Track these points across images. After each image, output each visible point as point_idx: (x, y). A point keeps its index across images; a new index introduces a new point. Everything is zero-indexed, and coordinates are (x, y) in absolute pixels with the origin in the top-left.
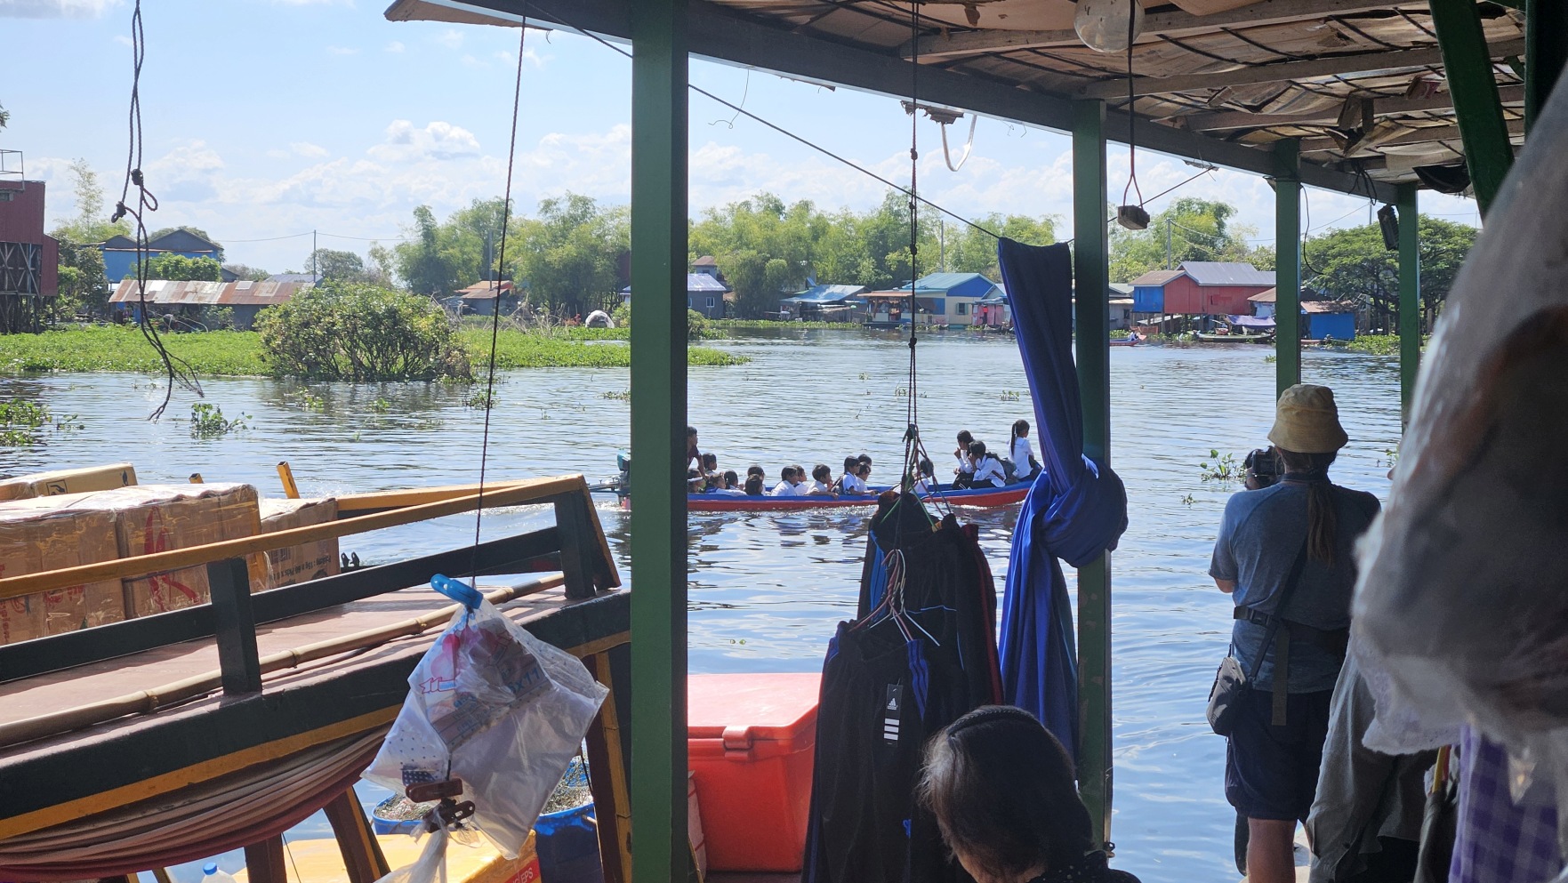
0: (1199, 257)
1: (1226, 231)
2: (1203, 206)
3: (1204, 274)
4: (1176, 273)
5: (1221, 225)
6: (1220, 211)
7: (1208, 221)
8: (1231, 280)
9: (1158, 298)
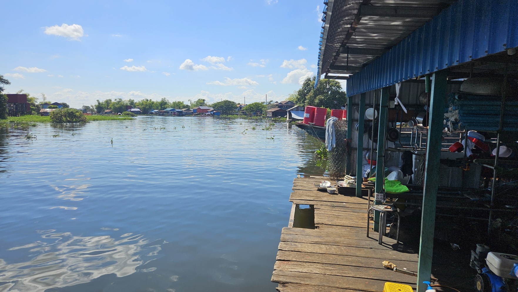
0: (201, 106)
2: (202, 100)
3: (202, 108)
4: (198, 108)
5: (204, 102)
8: (205, 108)
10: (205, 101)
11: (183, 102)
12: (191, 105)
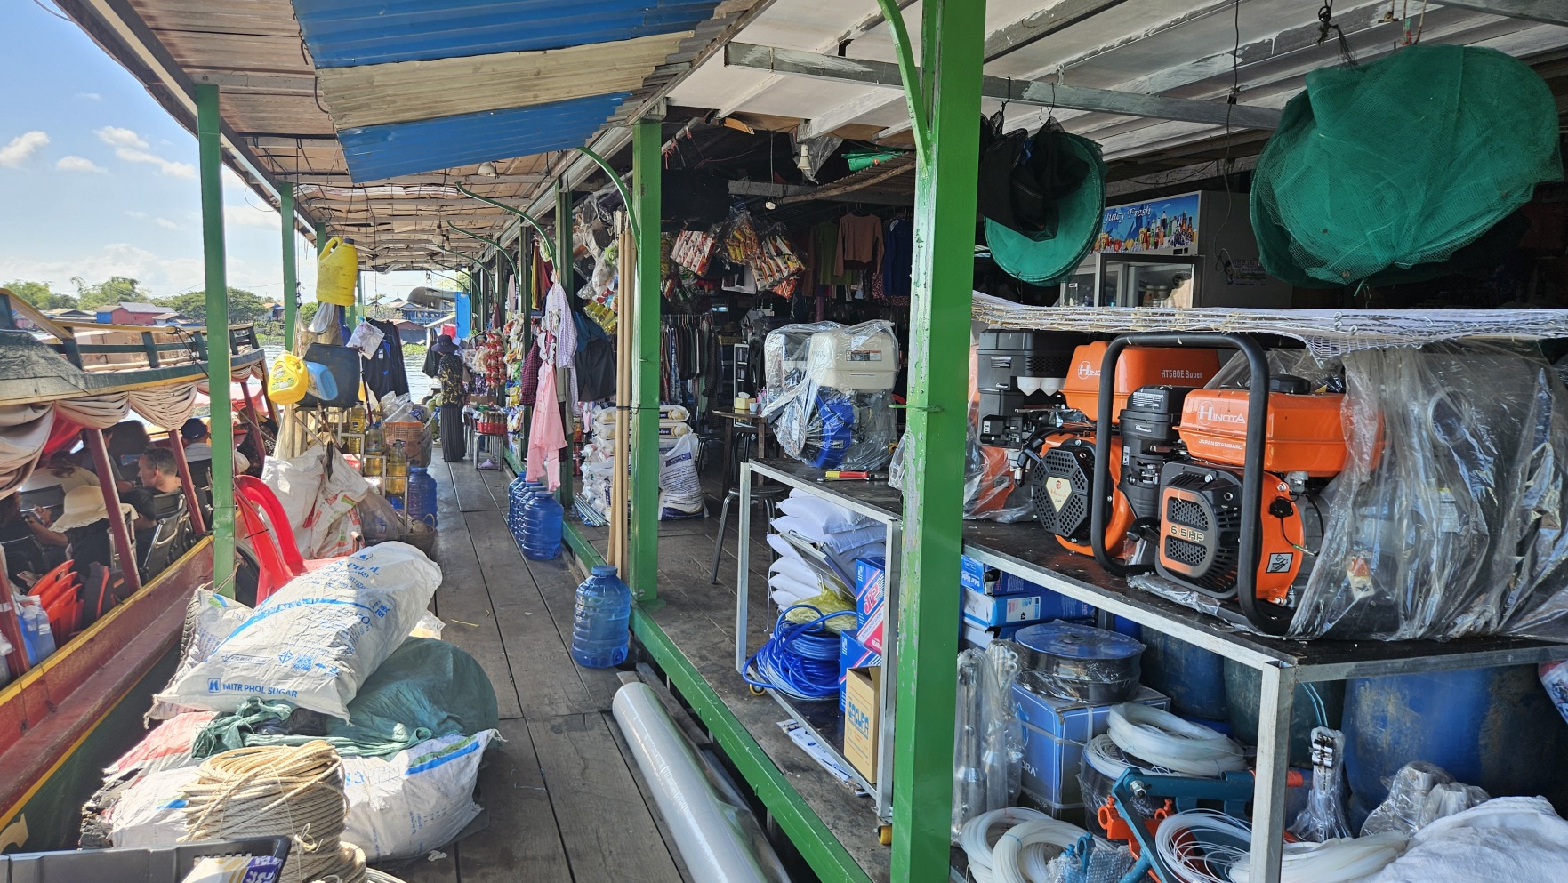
0: (125, 301)
1: (136, 290)
2: (124, 280)
3: (129, 307)
4: (116, 307)
5: (133, 288)
6: (133, 282)
7: (127, 286)
8: (144, 310)
9: (109, 317)
10: (137, 286)
11: (46, 285)
12: (83, 296)
